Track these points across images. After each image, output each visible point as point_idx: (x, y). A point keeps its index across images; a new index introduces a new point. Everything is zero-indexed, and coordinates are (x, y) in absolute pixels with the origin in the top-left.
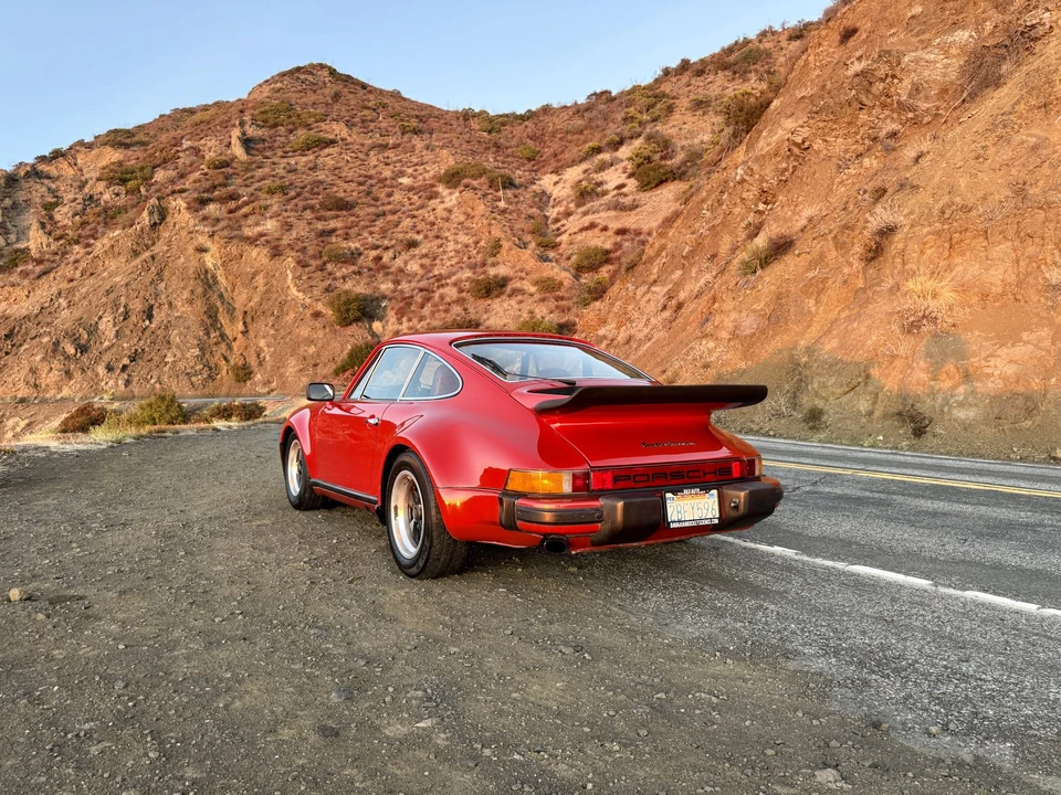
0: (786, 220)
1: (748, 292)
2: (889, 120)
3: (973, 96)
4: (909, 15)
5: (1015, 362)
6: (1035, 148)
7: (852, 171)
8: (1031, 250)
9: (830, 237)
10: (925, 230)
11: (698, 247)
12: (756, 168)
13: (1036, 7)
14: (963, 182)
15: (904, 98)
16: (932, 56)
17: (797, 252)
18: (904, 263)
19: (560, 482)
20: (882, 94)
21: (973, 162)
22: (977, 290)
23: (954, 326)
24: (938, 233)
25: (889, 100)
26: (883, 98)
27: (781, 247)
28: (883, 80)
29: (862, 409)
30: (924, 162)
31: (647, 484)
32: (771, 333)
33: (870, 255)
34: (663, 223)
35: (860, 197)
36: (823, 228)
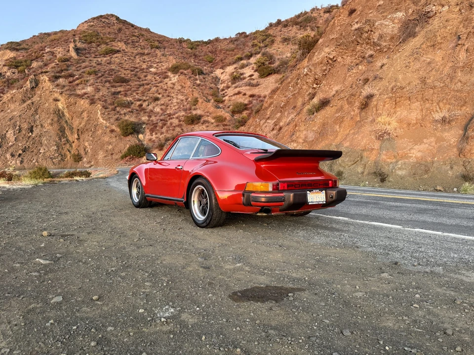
0: (326, 92)
1: (311, 122)
2: (369, 50)
3: (404, 41)
4: (378, 4)
5: (421, 151)
6: (429, 63)
7: (354, 71)
8: (427, 105)
9: (345, 99)
10: (386, 96)
11: (287, 103)
12: (313, 69)
13: (430, 4)
14: (400, 77)
15: (376, 40)
16: (387, 23)
17: (331, 105)
18: (377, 110)
19: (268, 187)
20: (367, 38)
21: (404, 69)
22: (406, 122)
23: (397, 136)
24: (391, 98)
25: (369, 41)
26: (367, 40)
27: (324, 103)
28: (367, 32)
29: (359, 171)
30: (385, 68)
31: (299, 188)
32: (320, 140)
33: (363, 107)
34: (271, 92)
35: (358, 82)
36: (342, 95)
